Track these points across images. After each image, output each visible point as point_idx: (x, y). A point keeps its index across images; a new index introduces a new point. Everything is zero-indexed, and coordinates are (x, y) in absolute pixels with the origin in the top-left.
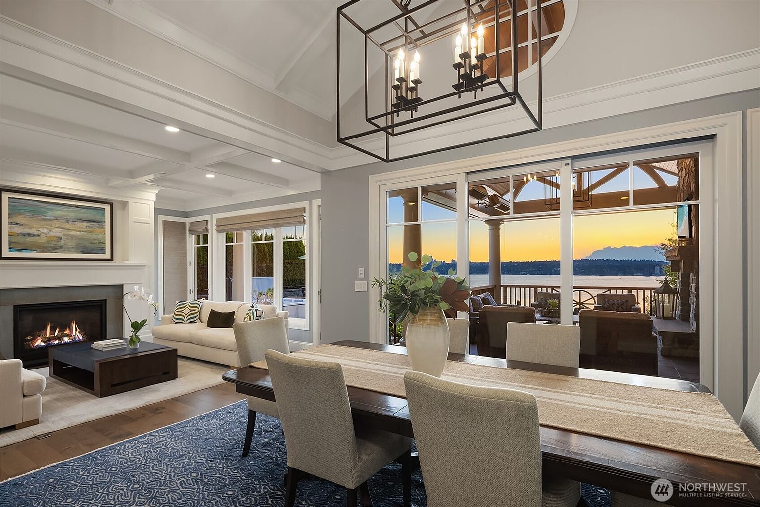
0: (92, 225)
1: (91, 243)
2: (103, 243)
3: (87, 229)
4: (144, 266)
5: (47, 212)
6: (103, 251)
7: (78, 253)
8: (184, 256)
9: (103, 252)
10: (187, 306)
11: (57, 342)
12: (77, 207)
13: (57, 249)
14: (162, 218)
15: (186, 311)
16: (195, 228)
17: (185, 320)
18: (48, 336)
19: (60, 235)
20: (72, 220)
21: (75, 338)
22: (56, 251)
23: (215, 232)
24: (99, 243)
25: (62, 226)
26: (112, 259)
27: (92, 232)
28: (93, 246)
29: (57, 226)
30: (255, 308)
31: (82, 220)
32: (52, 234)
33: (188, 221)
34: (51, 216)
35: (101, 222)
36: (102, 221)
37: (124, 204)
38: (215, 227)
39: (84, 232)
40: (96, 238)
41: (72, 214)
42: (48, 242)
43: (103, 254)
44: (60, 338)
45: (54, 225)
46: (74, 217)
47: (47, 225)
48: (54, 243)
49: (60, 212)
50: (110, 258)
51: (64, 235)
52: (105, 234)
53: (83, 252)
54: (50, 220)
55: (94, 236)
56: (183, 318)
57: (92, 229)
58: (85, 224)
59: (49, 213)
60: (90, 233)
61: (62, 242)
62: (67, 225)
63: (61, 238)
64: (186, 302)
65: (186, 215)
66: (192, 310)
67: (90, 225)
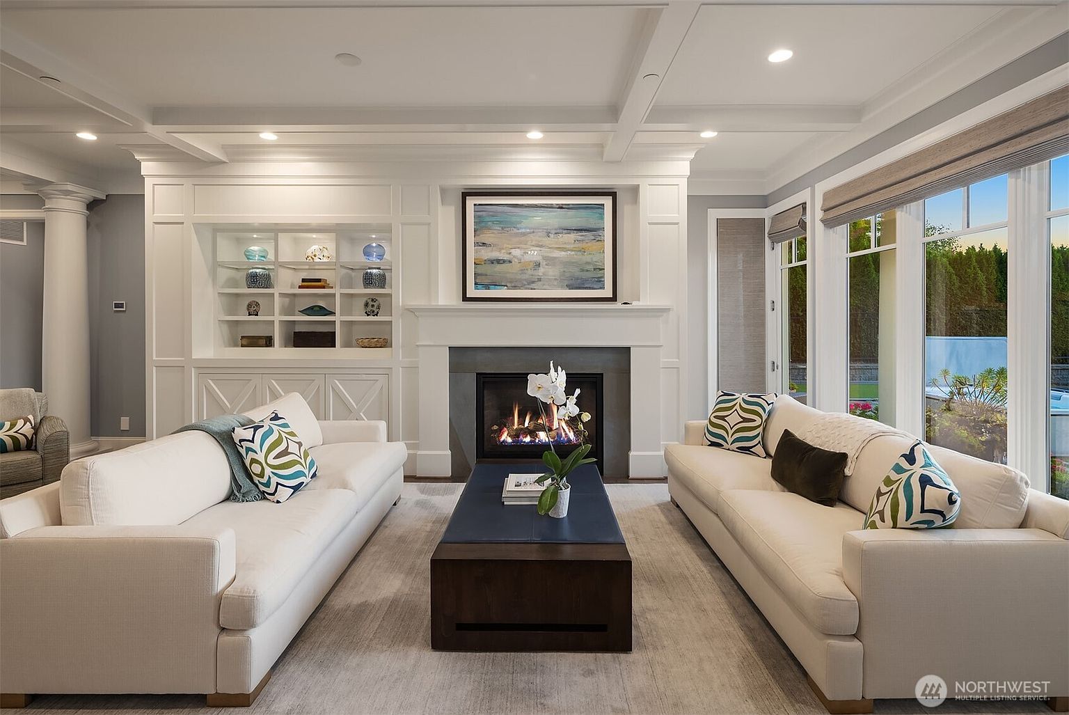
0: (582, 237)
1: (582, 270)
2: (601, 269)
3: (577, 246)
4: (664, 310)
5: (521, 222)
6: (600, 283)
7: (562, 288)
8: (760, 289)
9: (600, 285)
10: (737, 407)
11: (528, 439)
12: (561, 207)
13: (533, 282)
14: (714, 214)
15: (734, 419)
16: (782, 226)
17: (730, 440)
18: (516, 427)
19: (539, 259)
20: (554, 232)
21: (559, 435)
22: (533, 286)
23: (819, 226)
24: (595, 269)
25: (540, 244)
26: (614, 299)
27: (583, 251)
28: (585, 275)
29: (533, 243)
30: (918, 470)
31: (569, 230)
32: (527, 258)
33: (766, 214)
34: (525, 228)
35: (596, 231)
36: (599, 229)
37: (635, 190)
38: (819, 214)
39: (572, 251)
40: (589, 260)
41: (553, 219)
42: (523, 271)
43: (601, 288)
44: (532, 432)
45: (529, 243)
46: (557, 226)
47: (521, 243)
48: (530, 272)
49: (538, 218)
50: (611, 296)
51: (545, 258)
52: (603, 252)
53: (571, 287)
54: (524, 234)
55: (587, 258)
56: (726, 436)
57: (584, 245)
58: (573, 236)
59: (522, 224)
60: (580, 251)
61: (541, 271)
62: (546, 241)
63: (539, 264)
64: (737, 395)
65: (764, 201)
66: (745, 420)
67: (580, 238)
